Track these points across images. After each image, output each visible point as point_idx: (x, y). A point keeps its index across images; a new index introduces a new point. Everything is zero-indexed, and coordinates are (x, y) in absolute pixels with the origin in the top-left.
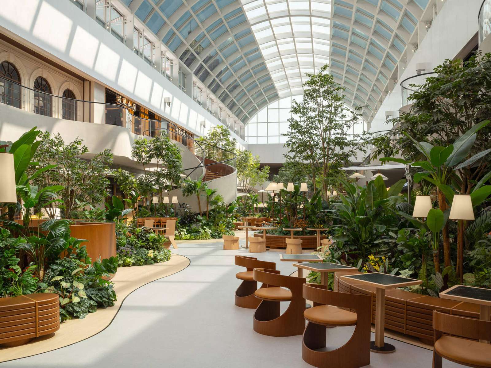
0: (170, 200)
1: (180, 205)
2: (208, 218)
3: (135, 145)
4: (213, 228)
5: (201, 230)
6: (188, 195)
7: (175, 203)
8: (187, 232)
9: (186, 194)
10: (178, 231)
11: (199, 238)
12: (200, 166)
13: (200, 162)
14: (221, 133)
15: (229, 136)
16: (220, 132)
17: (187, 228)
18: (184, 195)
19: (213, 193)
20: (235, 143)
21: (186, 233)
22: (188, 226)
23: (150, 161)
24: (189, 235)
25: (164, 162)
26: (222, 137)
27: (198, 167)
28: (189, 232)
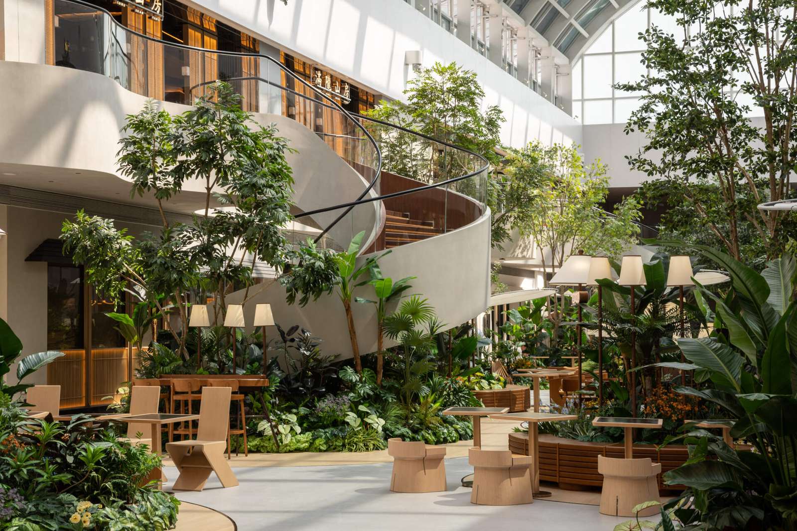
0: (249, 315)
1: (282, 333)
2: (381, 376)
3: (131, 132)
4: (395, 411)
5: (352, 418)
6: (304, 300)
7: (264, 327)
8: (301, 425)
9: (300, 295)
10: (269, 421)
11: (344, 446)
12: (364, 199)
13: (367, 185)
14: (449, 91)
15: (477, 100)
16: (449, 85)
17: (303, 411)
18: (291, 299)
19: (399, 291)
20: (499, 122)
21: (298, 429)
22: (306, 406)
23: (178, 184)
24: (308, 435)
25: (226, 187)
26: (453, 102)
27: (360, 201)
28: (309, 424)
